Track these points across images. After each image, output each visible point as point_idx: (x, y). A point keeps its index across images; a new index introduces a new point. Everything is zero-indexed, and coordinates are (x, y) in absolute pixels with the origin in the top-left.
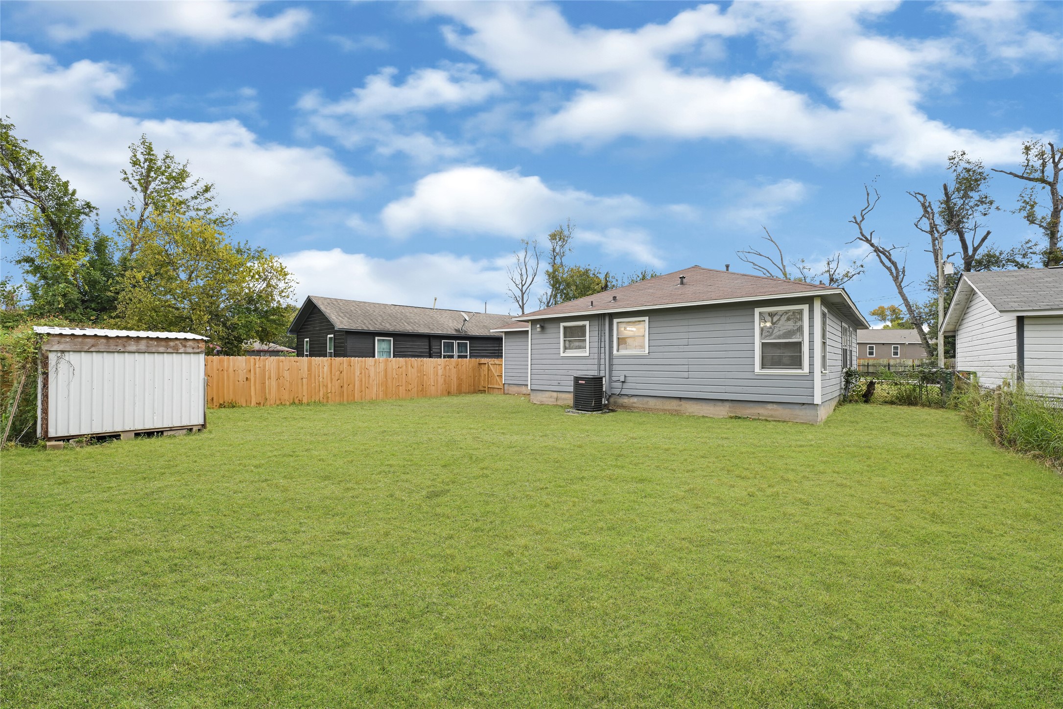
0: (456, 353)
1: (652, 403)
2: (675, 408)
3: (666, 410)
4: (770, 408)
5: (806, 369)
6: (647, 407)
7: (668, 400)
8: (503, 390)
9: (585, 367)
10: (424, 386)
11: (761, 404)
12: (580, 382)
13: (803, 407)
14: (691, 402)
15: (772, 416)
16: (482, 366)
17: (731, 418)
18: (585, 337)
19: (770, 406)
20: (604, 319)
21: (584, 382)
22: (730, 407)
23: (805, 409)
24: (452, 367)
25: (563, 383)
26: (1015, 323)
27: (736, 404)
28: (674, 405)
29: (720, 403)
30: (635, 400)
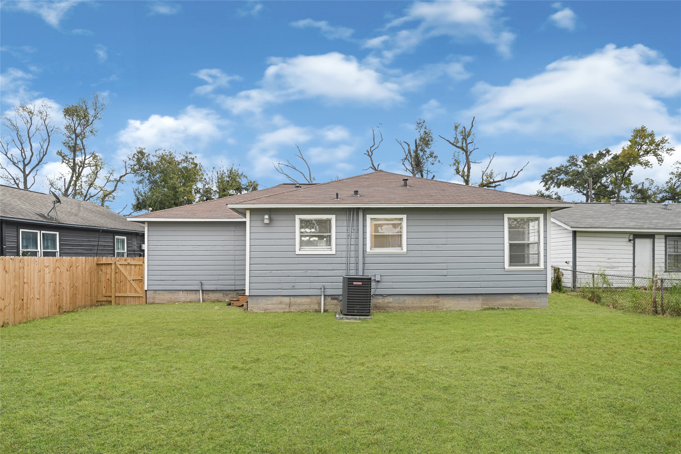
0: (40, 249)
1: (409, 301)
2: (433, 305)
3: (423, 307)
4: (514, 298)
5: (542, 266)
6: (403, 305)
7: (426, 297)
8: (144, 299)
9: (330, 267)
10: (25, 301)
11: (508, 296)
12: (355, 283)
13: (539, 296)
14: (448, 298)
15: (516, 305)
16: (103, 268)
17: (485, 309)
18: (330, 232)
19: (514, 297)
20: (358, 214)
21: (360, 283)
22: (483, 300)
23: (540, 297)
24: (63, 269)
25: (297, 285)
26: (571, 235)
27: (488, 297)
28: (431, 301)
29: (474, 297)
30: (391, 299)
